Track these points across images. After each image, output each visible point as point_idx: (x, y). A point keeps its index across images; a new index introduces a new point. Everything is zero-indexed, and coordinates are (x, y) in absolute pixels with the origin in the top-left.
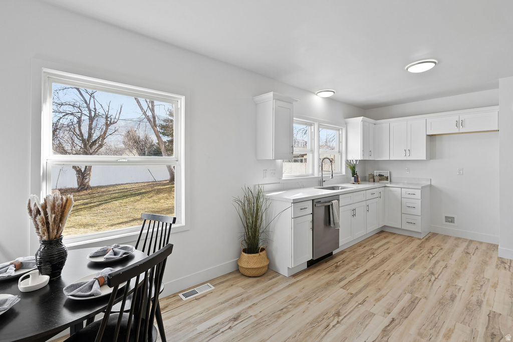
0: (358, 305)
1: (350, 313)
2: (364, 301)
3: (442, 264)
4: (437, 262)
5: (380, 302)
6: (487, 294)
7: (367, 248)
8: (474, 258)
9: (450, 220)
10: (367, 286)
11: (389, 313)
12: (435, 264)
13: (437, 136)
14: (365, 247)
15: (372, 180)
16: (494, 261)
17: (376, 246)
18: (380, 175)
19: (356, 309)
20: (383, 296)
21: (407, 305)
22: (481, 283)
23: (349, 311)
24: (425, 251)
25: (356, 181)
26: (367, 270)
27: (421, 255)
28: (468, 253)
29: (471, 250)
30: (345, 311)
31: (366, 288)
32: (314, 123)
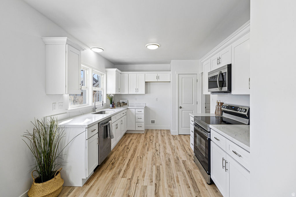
0: (136, 185)
1: (135, 192)
2: (138, 180)
3: (157, 144)
4: (155, 144)
5: (145, 177)
6: (177, 153)
7: (123, 146)
8: (165, 137)
9: (153, 122)
10: (135, 170)
11: (152, 182)
12: (155, 145)
13: (148, 83)
14: (122, 145)
15: (119, 105)
16: (171, 138)
17: (127, 143)
18: (123, 103)
19: (137, 188)
20: (145, 173)
21: (157, 172)
22: (174, 149)
23: (134, 192)
24: (148, 140)
25: (113, 107)
26: (130, 160)
27: (148, 142)
28: (162, 136)
29: (163, 135)
30: (132, 193)
31: (135, 171)
32: (89, 69)
